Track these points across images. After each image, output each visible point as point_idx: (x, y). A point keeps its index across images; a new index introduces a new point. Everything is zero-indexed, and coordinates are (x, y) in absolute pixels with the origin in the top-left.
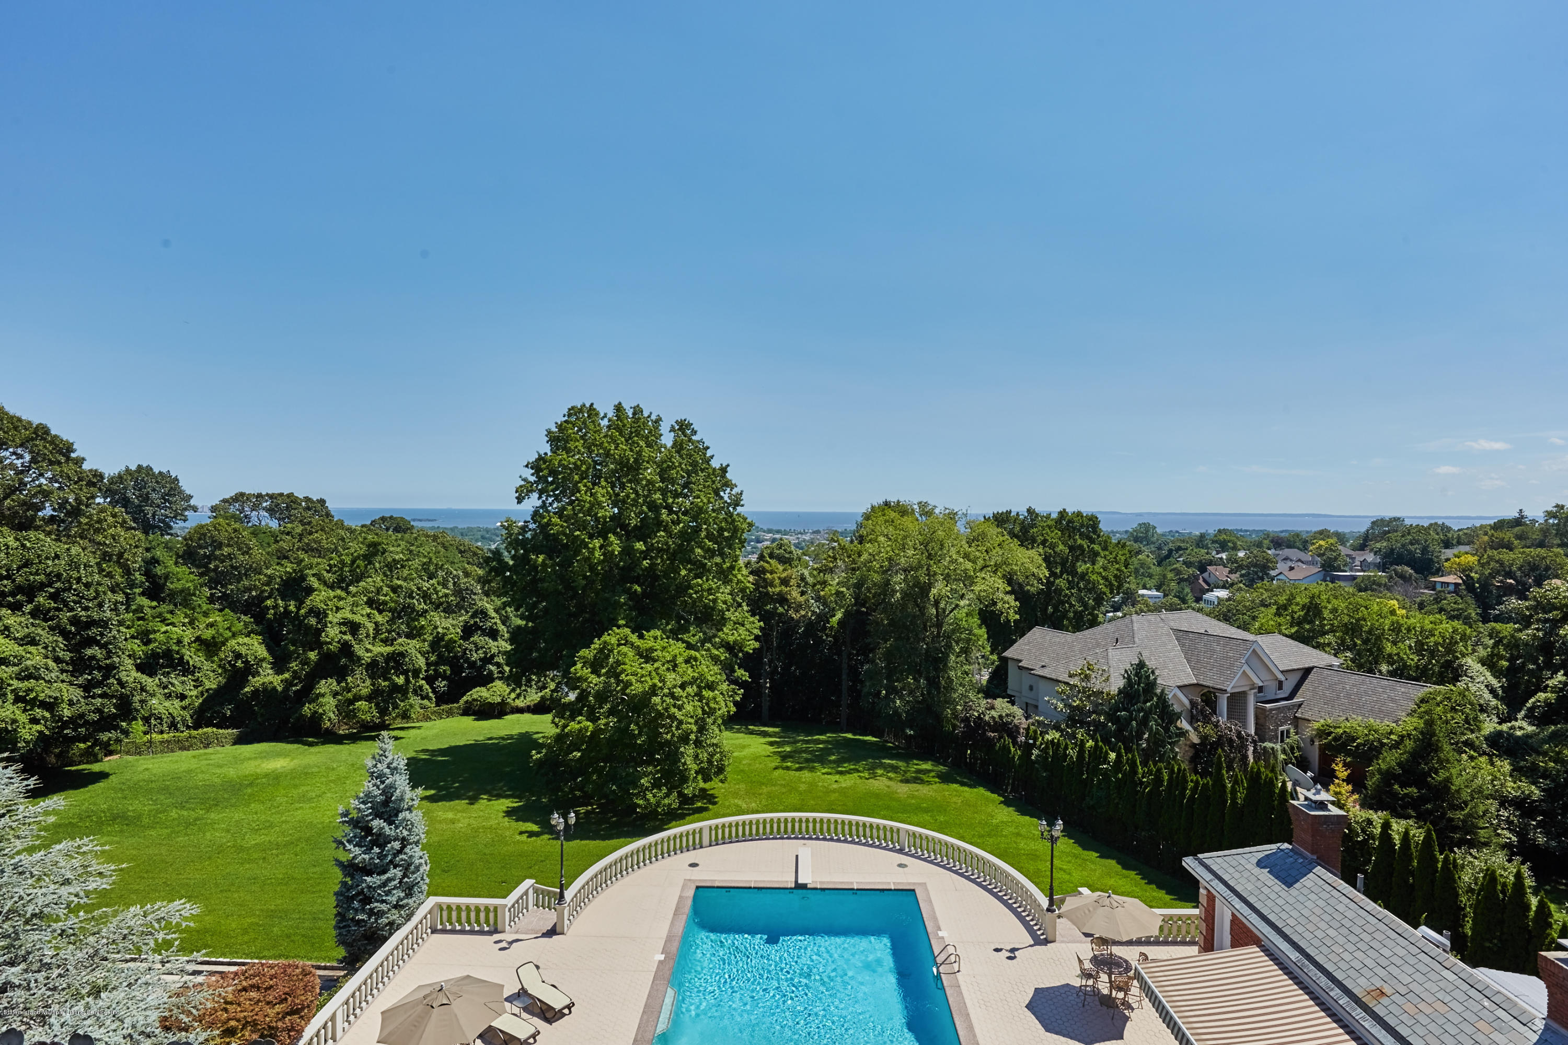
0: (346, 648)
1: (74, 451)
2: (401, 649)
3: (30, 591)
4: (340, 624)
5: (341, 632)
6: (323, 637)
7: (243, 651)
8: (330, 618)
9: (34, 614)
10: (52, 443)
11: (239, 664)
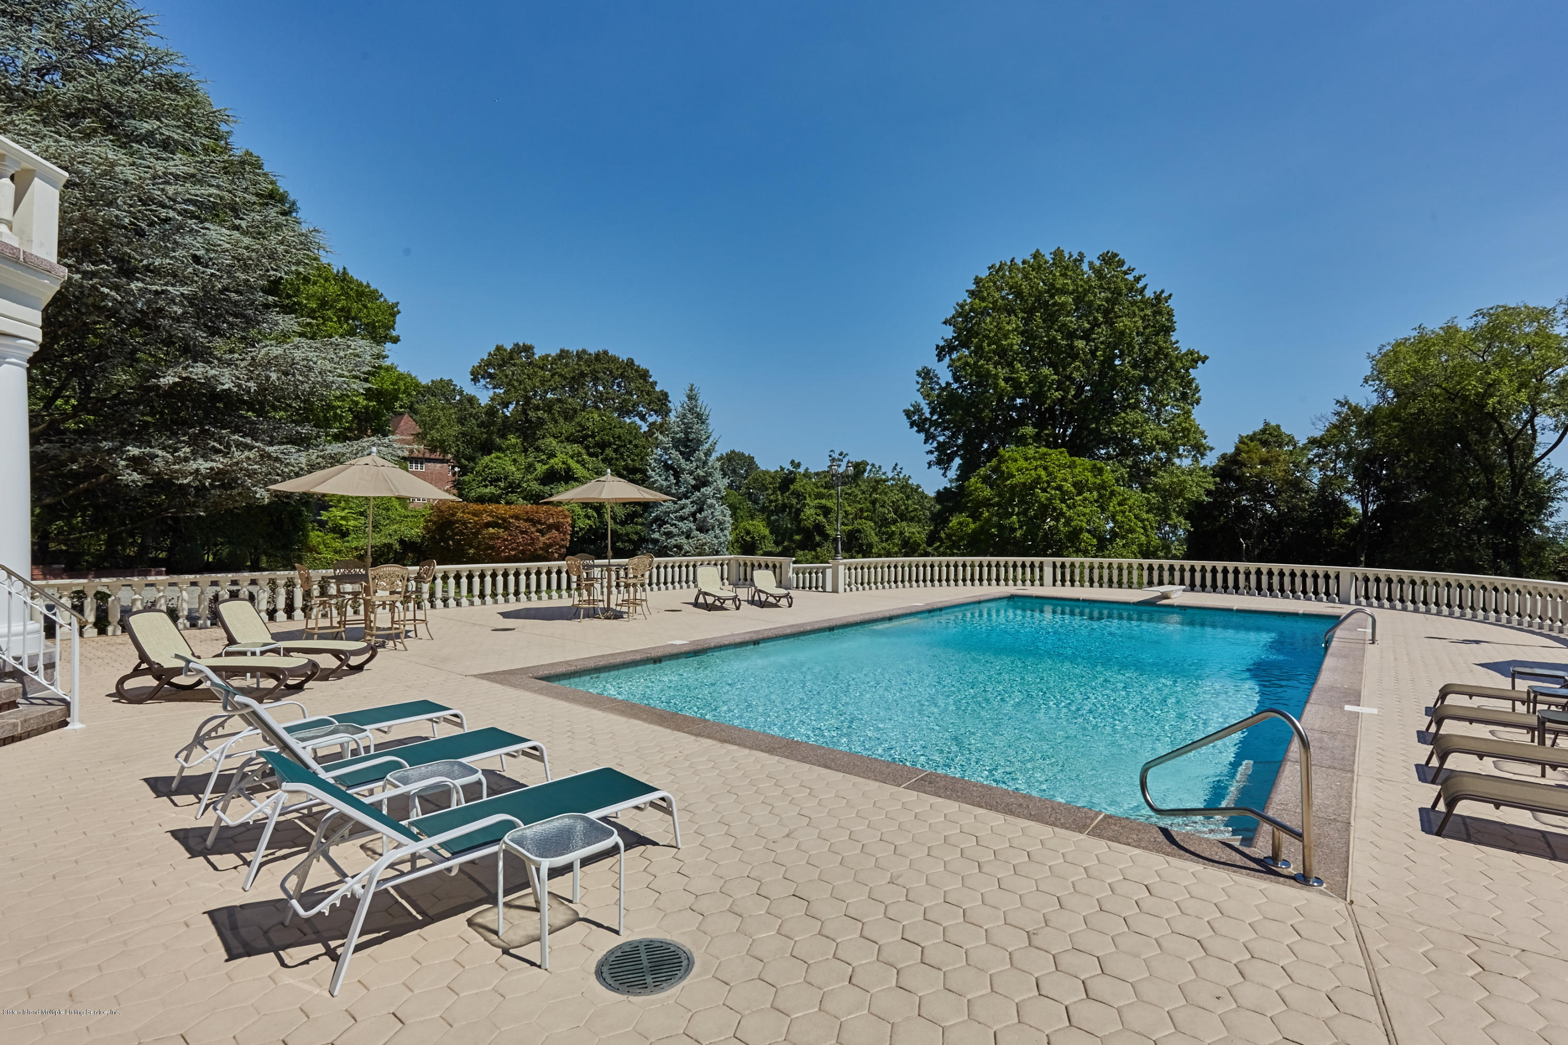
0: (819, 528)
1: (650, 377)
2: (860, 527)
3: (603, 445)
4: (816, 508)
5: (816, 514)
6: (802, 516)
7: (751, 529)
8: (808, 501)
9: (603, 461)
10: (637, 371)
11: (748, 539)
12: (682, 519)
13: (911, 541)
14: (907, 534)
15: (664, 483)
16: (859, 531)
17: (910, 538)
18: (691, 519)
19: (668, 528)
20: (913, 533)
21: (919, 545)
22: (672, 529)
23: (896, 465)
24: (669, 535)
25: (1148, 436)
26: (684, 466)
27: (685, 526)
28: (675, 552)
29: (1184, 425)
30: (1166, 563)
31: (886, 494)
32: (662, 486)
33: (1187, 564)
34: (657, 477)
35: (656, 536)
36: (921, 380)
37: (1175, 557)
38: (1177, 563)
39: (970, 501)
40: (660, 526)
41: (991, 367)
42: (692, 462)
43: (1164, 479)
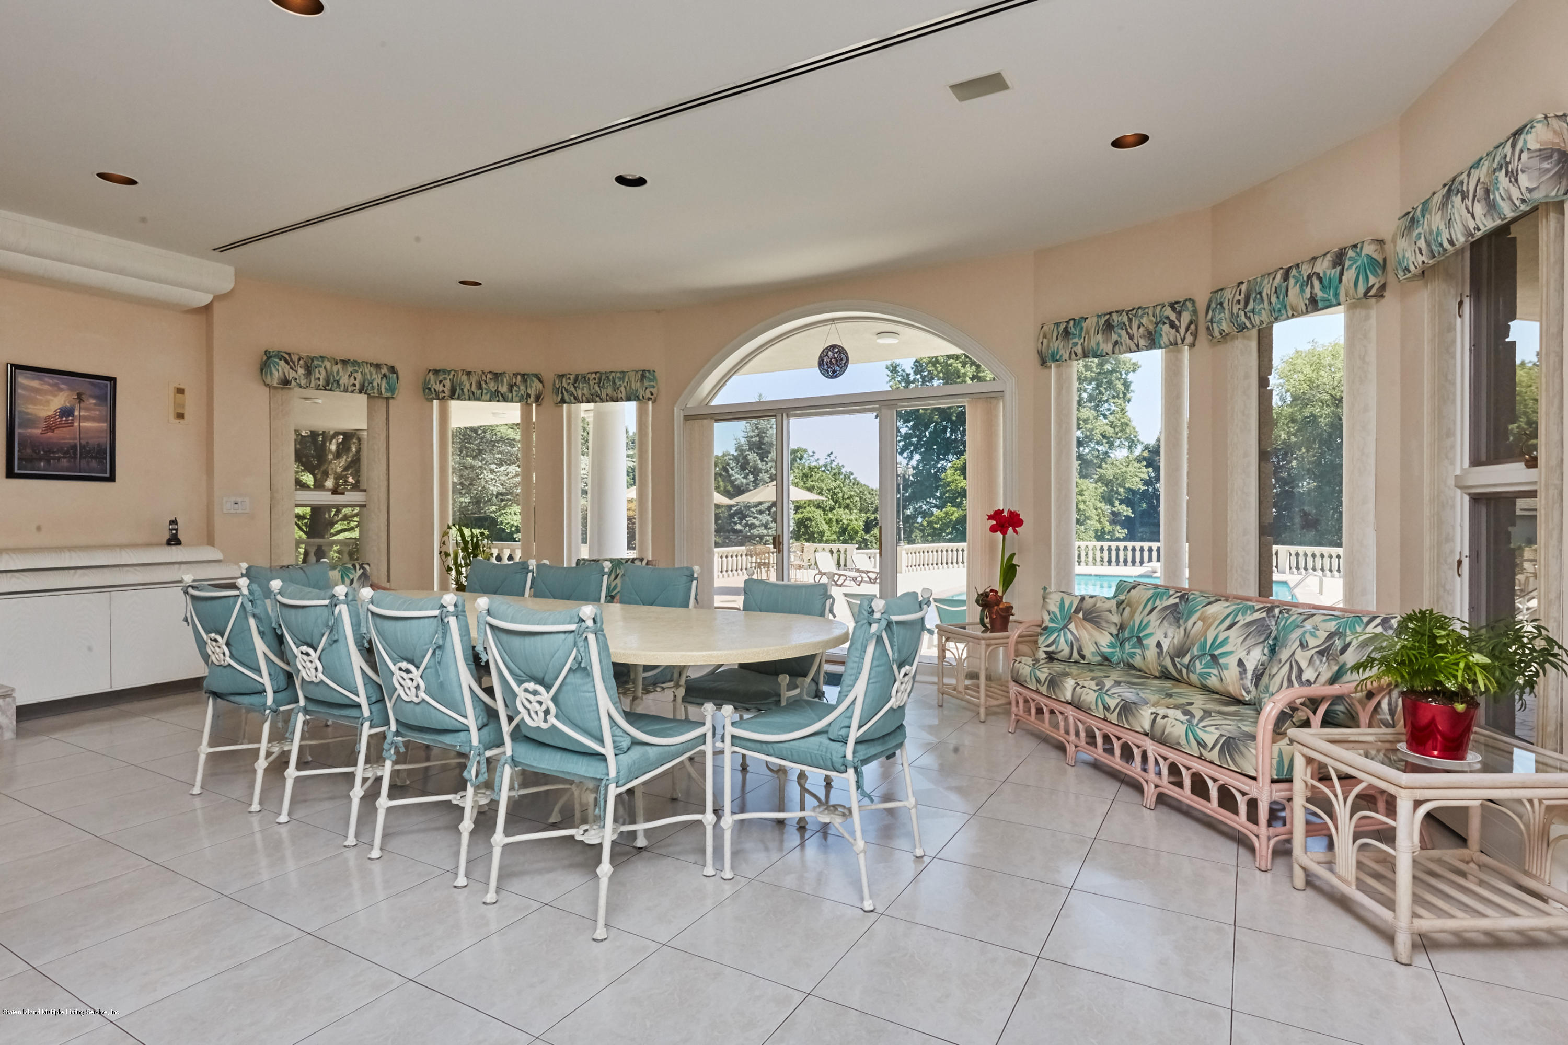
12: (761, 512)
13: (849, 528)
14: (845, 522)
15: (744, 481)
16: (809, 519)
17: (848, 525)
18: (767, 512)
19: (751, 520)
20: (851, 521)
21: (857, 532)
22: (755, 521)
23: (832, 453)
24: (752, 526)
25: (1097, 431)
26: (760, 466)
27: (765, 518)
28: (757, 541)
29: (1123, 420)
30: (1114, 545)
31: (823, 481)
32: (742, 483)
33: (1130, 545)
34: (737, 476)
35: (738, 527)
36: (890, 374)
37: (1118, 540)
38: (1121, 545)
39: (948, 491)
40: (741, 519)
41: (959, 366)
42: (767, 463)
43: (1108, 471)
